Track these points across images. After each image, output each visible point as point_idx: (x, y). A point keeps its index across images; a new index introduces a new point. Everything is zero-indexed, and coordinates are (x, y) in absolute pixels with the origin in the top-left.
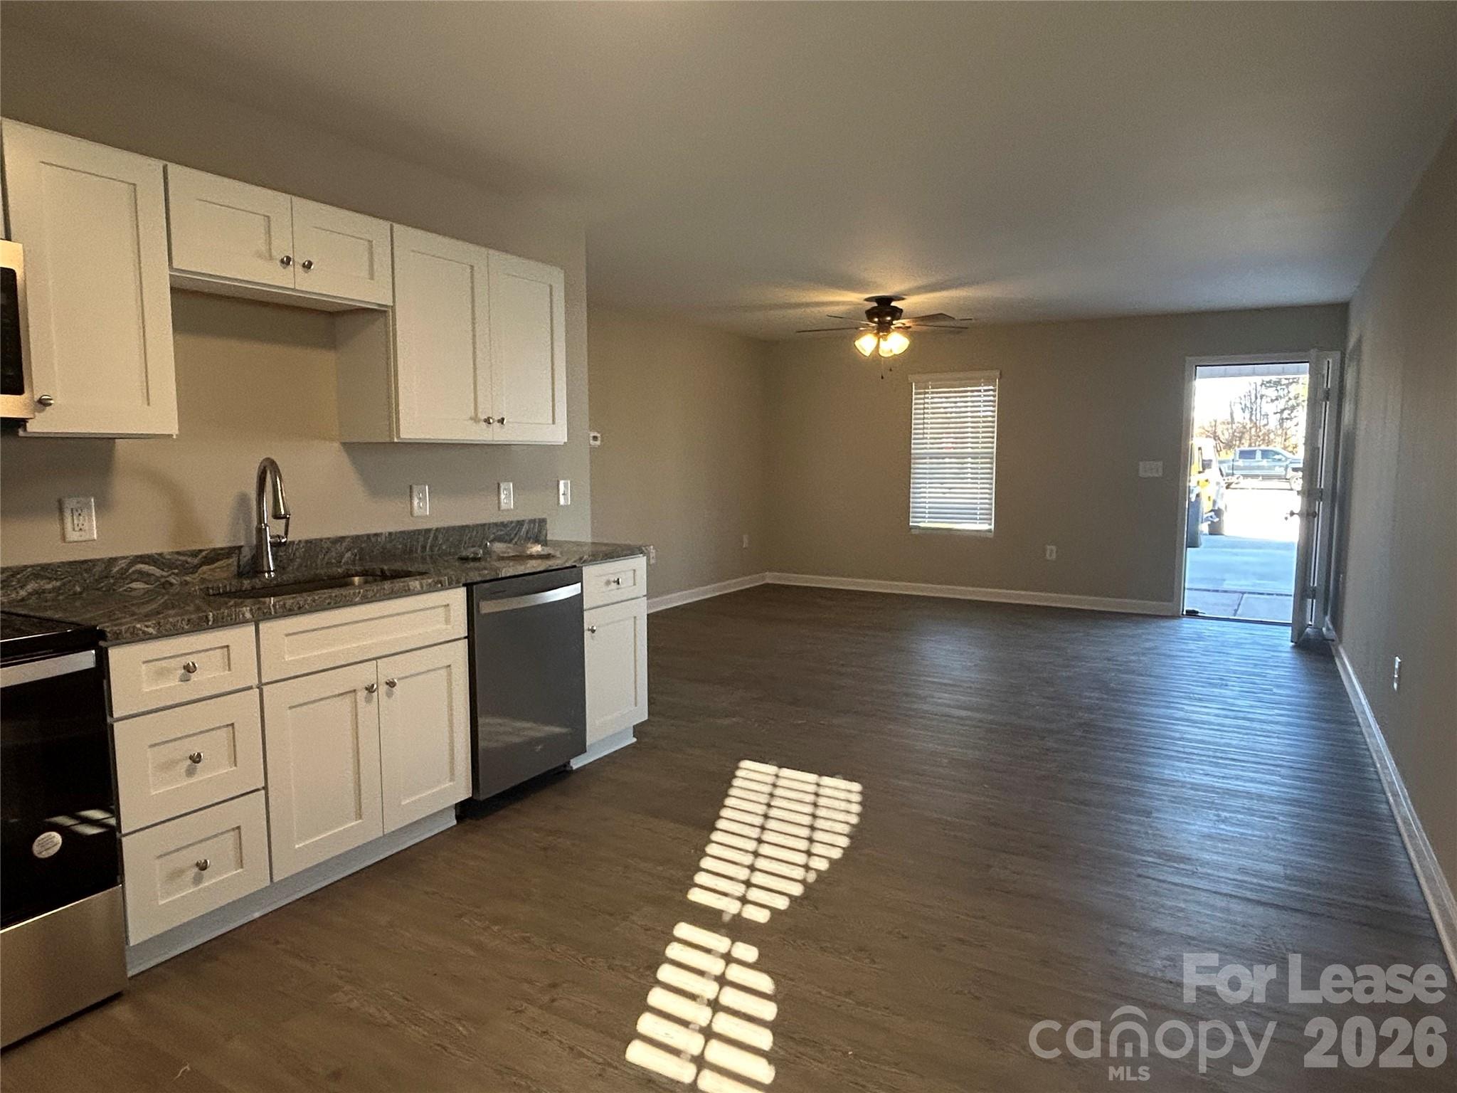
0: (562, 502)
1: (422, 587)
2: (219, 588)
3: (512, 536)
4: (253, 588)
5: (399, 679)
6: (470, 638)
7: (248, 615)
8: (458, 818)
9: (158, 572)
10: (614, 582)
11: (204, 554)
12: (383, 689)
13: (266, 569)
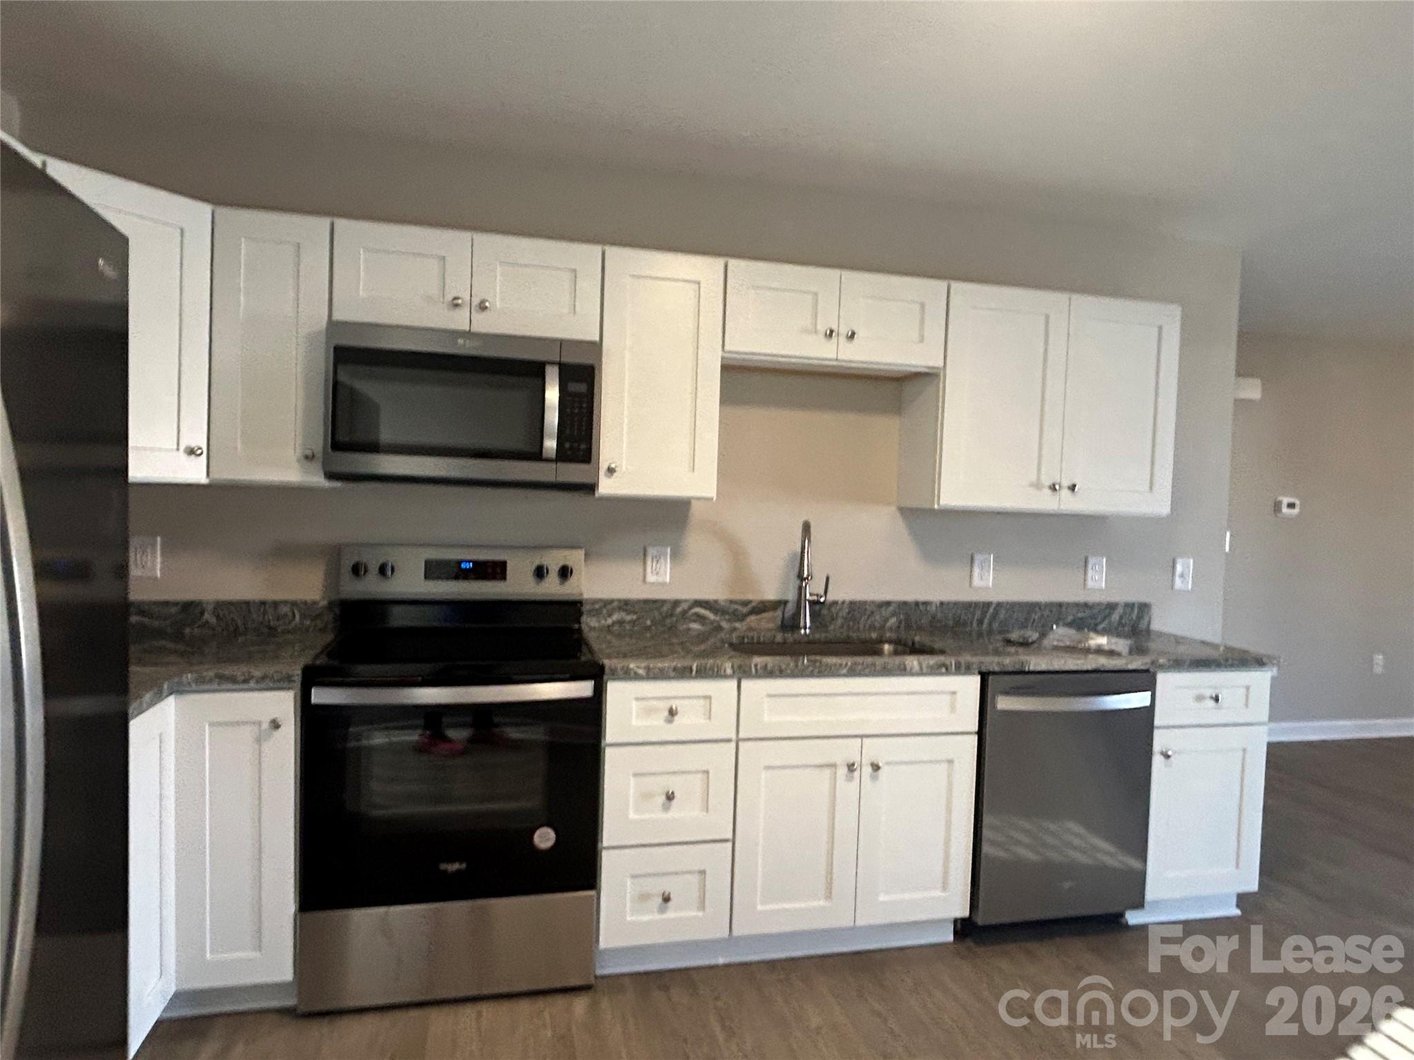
0: (1178, 583)
1: (921, 668)
2: (753, 638)
3: (1099, 619)
4: (785, 643)
5: (888, 763)
6: (981, 733)
7: (729, 671)
8: (955, 933)
9: (711, 616)
10: (1211, 697)
11: (753, 604)
12: (867, 770)
13: (802, 624)
